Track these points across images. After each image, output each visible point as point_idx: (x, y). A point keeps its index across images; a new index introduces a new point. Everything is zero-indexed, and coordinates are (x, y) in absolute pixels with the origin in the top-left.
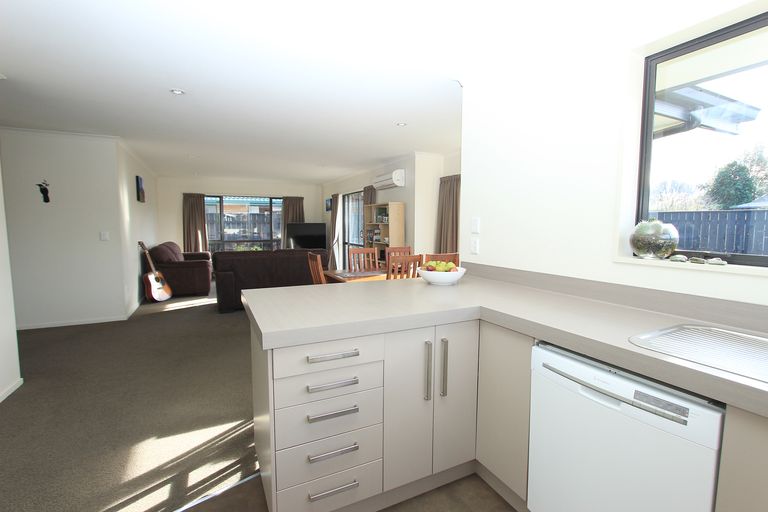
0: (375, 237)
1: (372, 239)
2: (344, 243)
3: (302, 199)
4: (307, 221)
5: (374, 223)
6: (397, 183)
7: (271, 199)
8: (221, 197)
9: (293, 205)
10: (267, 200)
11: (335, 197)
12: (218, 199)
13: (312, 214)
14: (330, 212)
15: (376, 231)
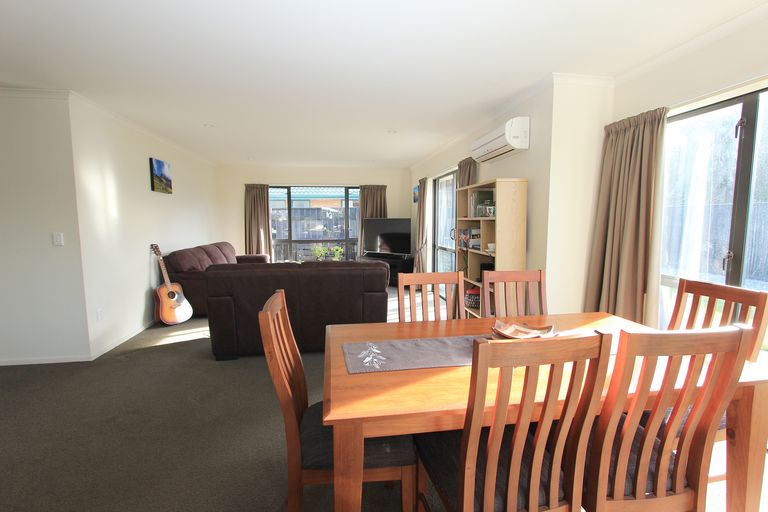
0: (472, 242)
1: (466, 245)
2: (434, 246)
3: (383, 188)
4: (390, 216)
5: (471, 217)
6: (515, 144)
7: (347, 189)
8: (289, 188)
9: (373, 196)
10: (343, 190)
11: (423, 183)
12: (286, 190)
13: (396, 207)
14: (417, 204)
15: (474, 232)
